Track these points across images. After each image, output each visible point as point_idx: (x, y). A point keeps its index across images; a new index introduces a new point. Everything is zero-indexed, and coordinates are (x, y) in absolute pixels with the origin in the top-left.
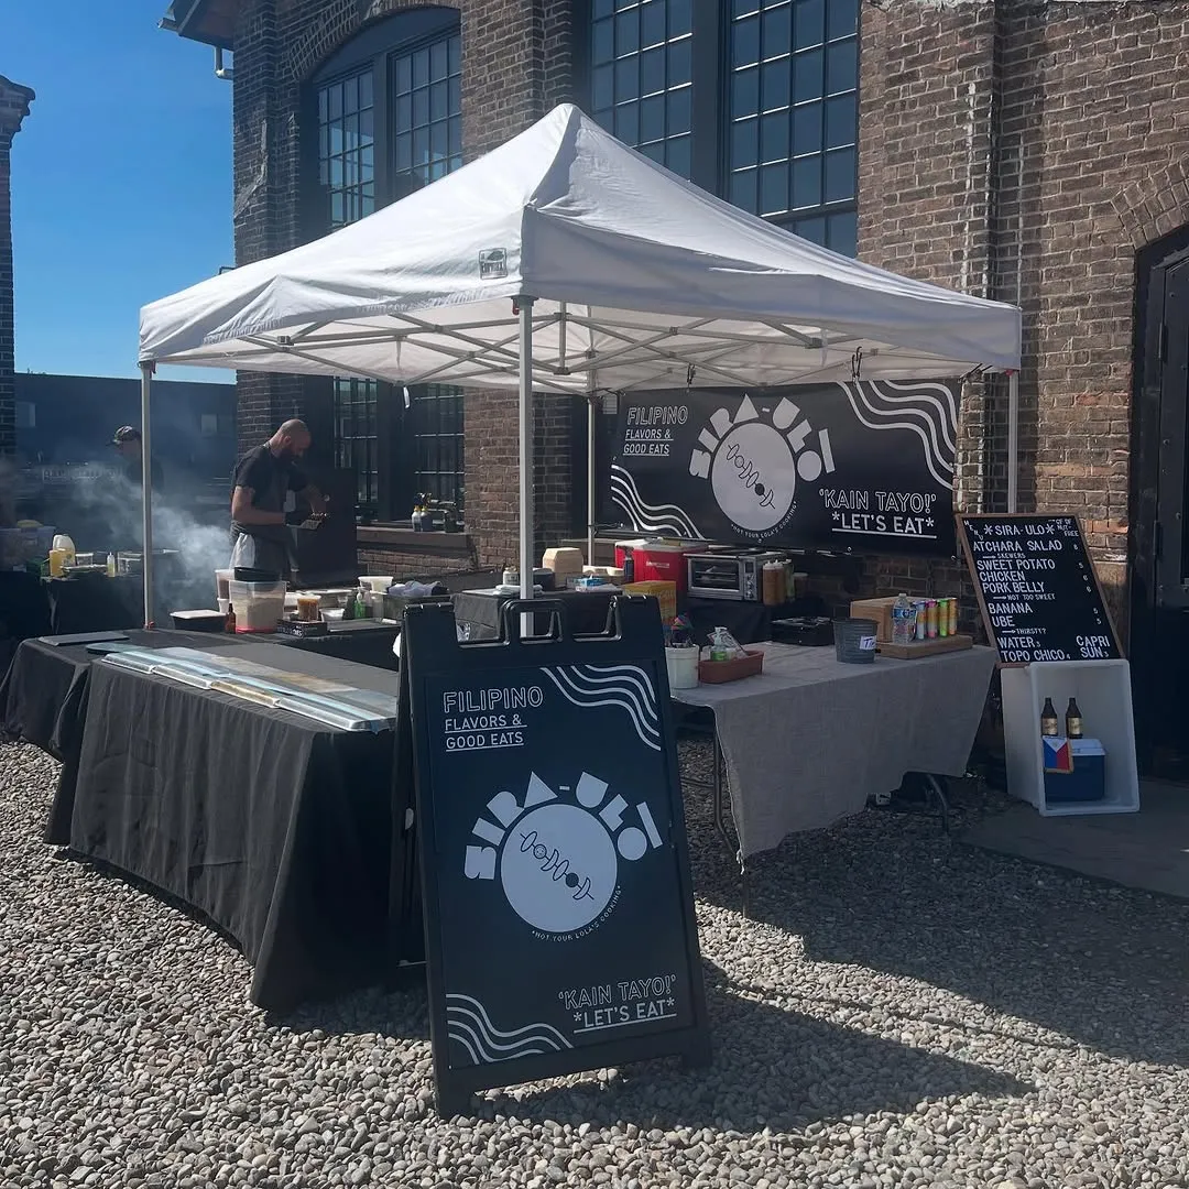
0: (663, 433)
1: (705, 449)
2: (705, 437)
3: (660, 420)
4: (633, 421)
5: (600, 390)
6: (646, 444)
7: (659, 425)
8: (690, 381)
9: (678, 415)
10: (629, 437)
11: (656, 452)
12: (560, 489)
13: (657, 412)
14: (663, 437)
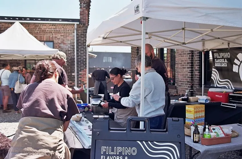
0: (225, 60)
1: (236, 65)
2: (236, 61)
3: (223, 57)
4: (216, 57)
5: (206, 49)
6: (221, 63)
7: (223, 58)
8: (229, 46)
9: (227, 55)
10: (216, 61)
11: (223, 65)
12: (197, 75)
13: (222, 54)
14: (225, 61)
